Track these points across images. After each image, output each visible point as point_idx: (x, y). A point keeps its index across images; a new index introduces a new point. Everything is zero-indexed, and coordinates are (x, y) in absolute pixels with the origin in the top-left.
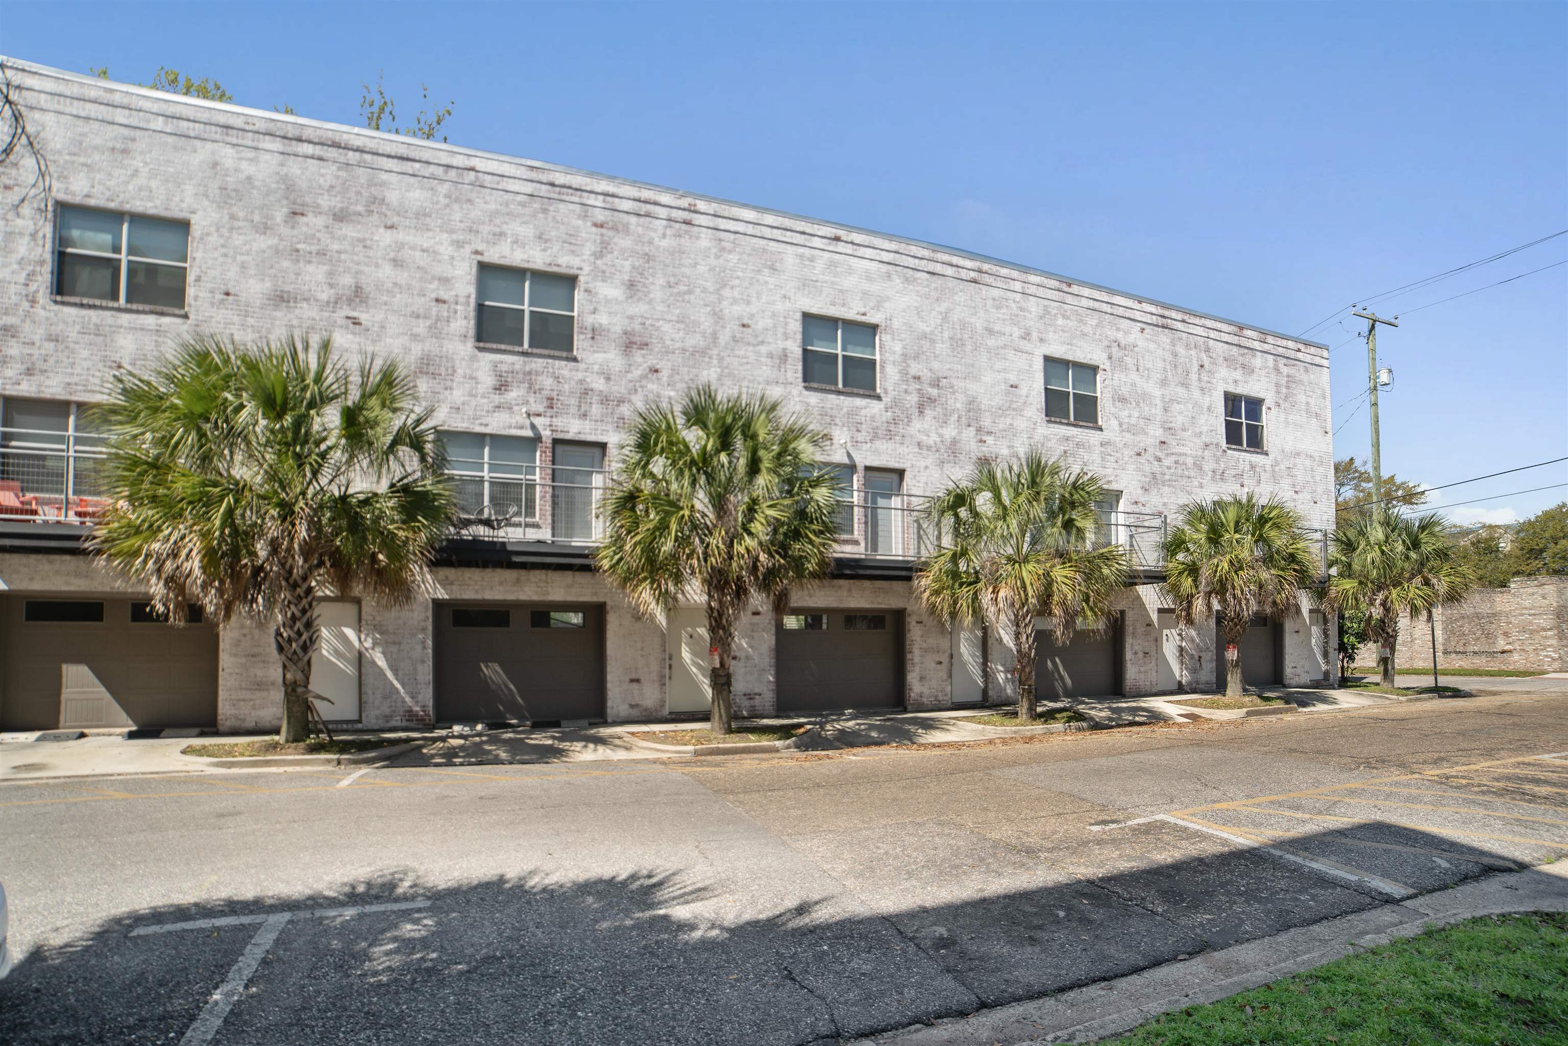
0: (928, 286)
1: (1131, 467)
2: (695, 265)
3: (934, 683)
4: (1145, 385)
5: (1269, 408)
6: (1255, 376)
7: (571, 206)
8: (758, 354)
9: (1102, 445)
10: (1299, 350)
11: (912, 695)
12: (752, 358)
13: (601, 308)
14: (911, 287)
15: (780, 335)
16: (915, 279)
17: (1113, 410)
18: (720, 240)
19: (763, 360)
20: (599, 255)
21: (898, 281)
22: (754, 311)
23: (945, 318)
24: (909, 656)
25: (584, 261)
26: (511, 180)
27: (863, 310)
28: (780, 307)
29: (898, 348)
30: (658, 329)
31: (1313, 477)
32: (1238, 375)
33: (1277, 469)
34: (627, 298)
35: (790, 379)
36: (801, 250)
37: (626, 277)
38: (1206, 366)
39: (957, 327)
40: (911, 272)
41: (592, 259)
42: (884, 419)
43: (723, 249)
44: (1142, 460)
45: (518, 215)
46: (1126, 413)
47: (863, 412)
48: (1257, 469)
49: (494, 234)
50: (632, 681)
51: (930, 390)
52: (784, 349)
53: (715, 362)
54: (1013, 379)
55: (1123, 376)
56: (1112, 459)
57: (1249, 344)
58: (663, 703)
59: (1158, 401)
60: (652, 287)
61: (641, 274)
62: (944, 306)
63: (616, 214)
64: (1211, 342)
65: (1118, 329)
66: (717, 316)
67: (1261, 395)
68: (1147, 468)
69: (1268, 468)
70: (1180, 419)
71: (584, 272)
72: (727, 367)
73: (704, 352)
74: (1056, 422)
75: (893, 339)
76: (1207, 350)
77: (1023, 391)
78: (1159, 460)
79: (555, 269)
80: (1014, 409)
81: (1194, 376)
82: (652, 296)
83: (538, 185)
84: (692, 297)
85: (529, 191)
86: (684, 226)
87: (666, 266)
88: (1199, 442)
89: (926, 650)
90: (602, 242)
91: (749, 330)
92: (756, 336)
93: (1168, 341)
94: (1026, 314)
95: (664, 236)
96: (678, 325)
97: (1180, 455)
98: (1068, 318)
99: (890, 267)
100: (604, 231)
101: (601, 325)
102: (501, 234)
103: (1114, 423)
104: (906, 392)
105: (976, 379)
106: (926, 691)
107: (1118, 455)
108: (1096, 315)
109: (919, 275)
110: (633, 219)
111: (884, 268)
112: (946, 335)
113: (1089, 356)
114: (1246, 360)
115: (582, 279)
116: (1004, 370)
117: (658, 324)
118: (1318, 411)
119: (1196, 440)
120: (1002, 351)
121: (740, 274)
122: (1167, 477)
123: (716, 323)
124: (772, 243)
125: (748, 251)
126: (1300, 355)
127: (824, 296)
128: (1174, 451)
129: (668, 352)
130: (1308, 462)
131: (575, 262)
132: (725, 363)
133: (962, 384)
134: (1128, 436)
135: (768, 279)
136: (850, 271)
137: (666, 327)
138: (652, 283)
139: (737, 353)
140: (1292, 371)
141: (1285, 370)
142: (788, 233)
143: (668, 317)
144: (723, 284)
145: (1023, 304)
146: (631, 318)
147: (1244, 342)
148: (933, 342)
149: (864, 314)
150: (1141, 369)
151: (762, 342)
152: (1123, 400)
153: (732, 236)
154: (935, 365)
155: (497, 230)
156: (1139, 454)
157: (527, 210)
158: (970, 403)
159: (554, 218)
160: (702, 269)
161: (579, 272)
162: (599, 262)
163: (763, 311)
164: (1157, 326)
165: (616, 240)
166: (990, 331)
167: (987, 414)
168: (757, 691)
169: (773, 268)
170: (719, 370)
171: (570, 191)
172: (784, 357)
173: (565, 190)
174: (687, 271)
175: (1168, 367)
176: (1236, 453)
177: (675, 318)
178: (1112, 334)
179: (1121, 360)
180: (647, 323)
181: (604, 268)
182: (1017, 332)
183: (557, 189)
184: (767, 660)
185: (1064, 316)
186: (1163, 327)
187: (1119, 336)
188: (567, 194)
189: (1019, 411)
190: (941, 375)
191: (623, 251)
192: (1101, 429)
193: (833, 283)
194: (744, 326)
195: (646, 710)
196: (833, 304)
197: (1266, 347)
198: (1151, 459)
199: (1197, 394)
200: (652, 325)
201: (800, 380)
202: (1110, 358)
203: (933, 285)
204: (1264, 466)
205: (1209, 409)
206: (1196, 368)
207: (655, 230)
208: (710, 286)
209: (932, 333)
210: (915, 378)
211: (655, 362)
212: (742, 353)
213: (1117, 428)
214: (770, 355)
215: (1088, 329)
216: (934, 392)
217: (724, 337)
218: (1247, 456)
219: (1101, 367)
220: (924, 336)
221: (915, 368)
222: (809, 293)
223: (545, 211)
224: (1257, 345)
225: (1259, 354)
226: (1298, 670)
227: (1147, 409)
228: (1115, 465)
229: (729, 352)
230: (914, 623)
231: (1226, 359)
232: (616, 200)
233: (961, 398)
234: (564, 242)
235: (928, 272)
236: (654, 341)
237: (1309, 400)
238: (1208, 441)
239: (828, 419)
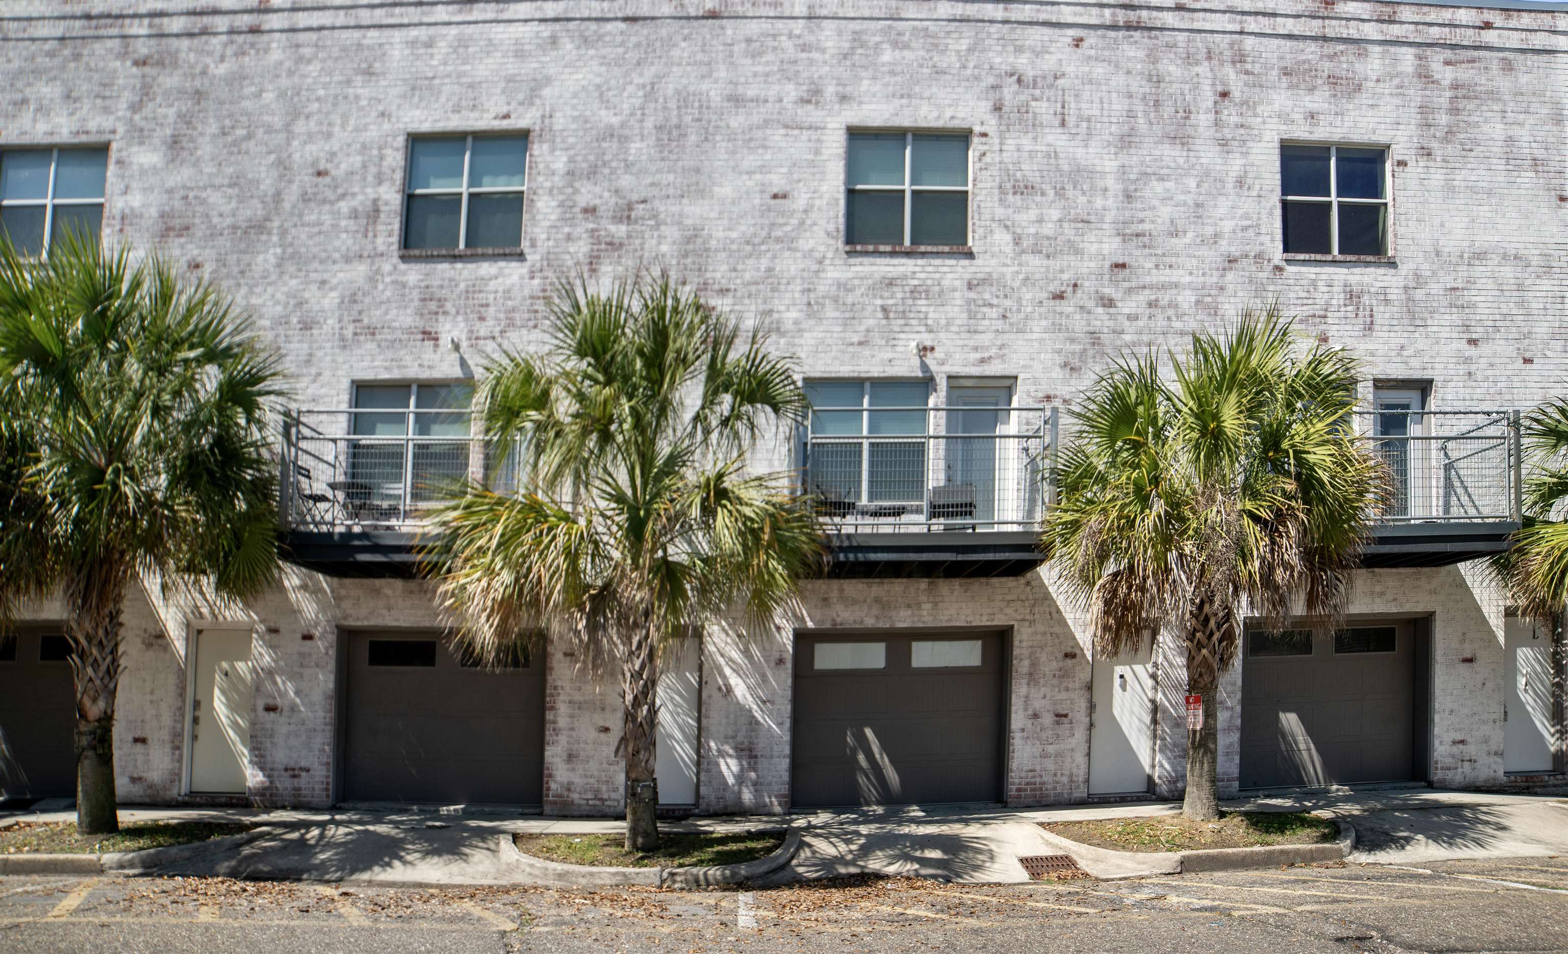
0: (622, 44)
1: (1038, 326)
2: (258, 95)
3: (593, 767)
4: (1080, 152)
5: (1402, 163)
6: (1363, 98)
7: (109, 43)
8: (337, 214)
9: (970, 286)
10: (1488, 26)
11: (553, 786)
12: (327, 219)
13: (134, 185)
14: (592, 52)
15: (370, 178)
16: (600, 37)
17: (1000, 212)
18: (298, 46)
19: (343, 223)
20: (135, 108)
21: (569, 46)
22: (335, 149)
23: (650, 92)
24: (549, 716)
25: (119, 119)
26: (41, 23)
27: (505, 110)
28: (373, 133)
29: (560, 163)
30: (203, 202)
31: (1521, 304)
32: (1319, 101)
33: (1419, 294)
34: (167, 164)
35: (381, 248)
36: (414, 32)
37: (169, 132)
38: (1236, 94)
39: (672, 104)
40: (593, 26)
41: (128, 114)
42: (526, 292)
43: (300, 60)
44: (1066, 307)
45: (46, 71)
46: (1033, 214)
47: (492, 285)
48: (1366, 299)
49: (15, 104)
50: (136, 740)
51: (613, 228)
52: (375, 201)
53: (275, 239)
54: (777, 182)
55: (1026, 142)
56: (993, 313)
57: (1352, 31)
58: (175, 776)
59: (1111, 182)
60: (200, 140)
61: (188, 123)
62: (649, 72)
63: (164, 41)
64: (1249, 43)
65: (1019, 50)
66: (283, 166)
67: (1380, 137)
68: (1079, 324)
69: (1395, 294)
70: (1165, 212)
71: (118, 137)
72: (291, 245)
73: (259, 227)
74: (866, 253)
75: (553, 150)
76: (1239, 58)
77: (800, 201)
78: (1108, 303)
79: (84, 139)
80: (778, 240)
81: (1203, 120)
82: (199, 153)
83: (72, 22)
84: (252, 144)
85: (59, 33)
86: (250, 38)
87: (222, 103)
88: (1212, 256)
89: (579, 706)
90: (144, 86)
91: (327, 180)
92: (336, 187)
93: (1141, 54)
94: (815, 55)
95: (222, 59)
96: (230, 191)
97: (1163, 287)
98: (906, 46)
99: (557, 26)
100: (147, 69)
101: (132, 209)
102: (25, 101)
103: (1002, 238)
104: (569, 238)
105: (702, 193)
106: (578, 780)
107: (1008, 303)
108: (968, 30)
109: (609, 27)
110: (185, 43)
111: (546, 30)
112: (649, 124)
113: (949, 113)
114: (1342, 67)
115: (114, 146)
116: (763, 169)
117: (204, 195)
118: (1540, 153)
119: (1204, 252)
120: (759, 134)
121: (321, 92)
122: (1127, 338)
123: (281, 177)
124: (372, 33)
125: (336, 52)
126: (1490, 37)
127: (443, 99)
128: (1147, 280)
129: (214, 234)
130: (1508, 272)
131: (107, 122)
132: (289, 239)
133: (674, 209)
134: (1035, 262)
135: (360, 91)
136: (491, 46)
137: (214, 197)
138: (201, 134)
139: (307, 219)
140: (1465, 74)
141: (1447, 75)
142: (397, 10)
143: (218, 181)
144: (295, 114)
145: (810, 38)
146: (170, 191)
147: (1334, 28)
148: (624, 140)
149: (506, 116)
150: (1071, 121)
151: (343, 196)
152: (1025, 189)
153: (313, 36)
154: (626, 181)
155: (18, 96)
156: (1060, 296)
157: (57, 61)
158: (689, 240)
159: (87, 64)
160: (269, 96)
161: (111, 136)
162: (137, 117)
163: (349, 145)
164: (1114, 27)
165: (161, 79)
166: (736, 100)
167: (723, 255)
168: (303, 764)
169: (369, 73)
170: (279, 250)
171: (109, 21)
172: (375, 212)
173: (102, 22)
174: (247, 104)
175: (1139, 108)
176: (1310, 272)
177: (226, 181)
178: (1002, 60)
179: (1023, 109)
180: (191, 195)
181: (143, 124)
182: (791, 92)
183: (94, 23)
184: (321, 714)
185: (895, 45)
186: (1129, 27)
187: (1023, 62)
188: (106, 27)
189: (789, 242)
190: (635, 197)
191: (167, 93)
192: (970, 255)
193: (460, 75)
194: (319, 174)
195: (151, 786)
196: (457, 110)
197: (1395, 31)
198: (1090, 304)
199: (1208, 155)
200: (196, 197)
201: (395, 247)
202: (997, 108)
203: (634, 39)
204: (1384, 291)
205: (1240, 183)
206: (1208, 97)
207: (210, 54)
208: (277, 121)
209: (623, 125)
210: (586, 211)
211: (196, 252)
212: (313, 217)
213: (1009, 249)
214: (354, 214)
215: (950, 60)
216: (620, 230)
217: (291, 196)
218: (1340, 274)
219: (977, 129)
220: (610, 133)
221: (587, 194)
222: (421, 99)
223: (77, 57)
224: (1371, 31)
225: (1378, 49)
226: (1471, 750)
227: (1082, 200)
228: (1000, 324)
229: (295, 219)
230: (559, 656)
231: (1286, 72)
232: (166, 20)
233: (671, 232)
234: (97, 96)
235: (626, 19)
236: (197, 221)
237: (1516, 131)
238: (1235, 251)
239: (433, 306)
